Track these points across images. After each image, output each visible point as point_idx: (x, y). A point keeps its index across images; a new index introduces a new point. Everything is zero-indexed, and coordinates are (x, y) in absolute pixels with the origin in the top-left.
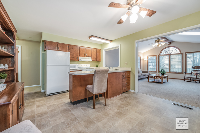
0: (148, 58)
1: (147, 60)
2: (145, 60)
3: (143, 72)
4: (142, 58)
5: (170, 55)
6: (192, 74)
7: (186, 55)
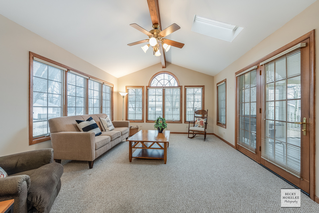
0: (127, 91)
1: (125, 94)
2: (122, 94)
3: (117, 125)
4: (115, 90)
5: (164, 89)
6: (196, 124)
7: (185, 89)
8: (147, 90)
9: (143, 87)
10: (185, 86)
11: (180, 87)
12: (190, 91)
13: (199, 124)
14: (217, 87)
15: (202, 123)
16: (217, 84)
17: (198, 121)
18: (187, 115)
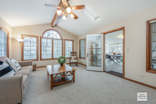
0: (23, 38)
5: (53, 39)
6: (72, 59)
7: (65, 41)
8: (41, 39)
9: (37, 37)
10: (65, 40)
11: (62, 40)
12: (67, 42)
13: (73, 59)
14: (80, 42)
15: (75, 58)
16: (80, 40)
17: (73, 57)
18: (66, 55)
